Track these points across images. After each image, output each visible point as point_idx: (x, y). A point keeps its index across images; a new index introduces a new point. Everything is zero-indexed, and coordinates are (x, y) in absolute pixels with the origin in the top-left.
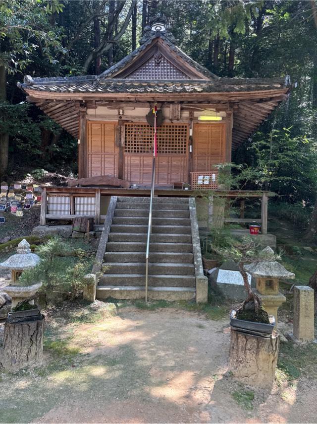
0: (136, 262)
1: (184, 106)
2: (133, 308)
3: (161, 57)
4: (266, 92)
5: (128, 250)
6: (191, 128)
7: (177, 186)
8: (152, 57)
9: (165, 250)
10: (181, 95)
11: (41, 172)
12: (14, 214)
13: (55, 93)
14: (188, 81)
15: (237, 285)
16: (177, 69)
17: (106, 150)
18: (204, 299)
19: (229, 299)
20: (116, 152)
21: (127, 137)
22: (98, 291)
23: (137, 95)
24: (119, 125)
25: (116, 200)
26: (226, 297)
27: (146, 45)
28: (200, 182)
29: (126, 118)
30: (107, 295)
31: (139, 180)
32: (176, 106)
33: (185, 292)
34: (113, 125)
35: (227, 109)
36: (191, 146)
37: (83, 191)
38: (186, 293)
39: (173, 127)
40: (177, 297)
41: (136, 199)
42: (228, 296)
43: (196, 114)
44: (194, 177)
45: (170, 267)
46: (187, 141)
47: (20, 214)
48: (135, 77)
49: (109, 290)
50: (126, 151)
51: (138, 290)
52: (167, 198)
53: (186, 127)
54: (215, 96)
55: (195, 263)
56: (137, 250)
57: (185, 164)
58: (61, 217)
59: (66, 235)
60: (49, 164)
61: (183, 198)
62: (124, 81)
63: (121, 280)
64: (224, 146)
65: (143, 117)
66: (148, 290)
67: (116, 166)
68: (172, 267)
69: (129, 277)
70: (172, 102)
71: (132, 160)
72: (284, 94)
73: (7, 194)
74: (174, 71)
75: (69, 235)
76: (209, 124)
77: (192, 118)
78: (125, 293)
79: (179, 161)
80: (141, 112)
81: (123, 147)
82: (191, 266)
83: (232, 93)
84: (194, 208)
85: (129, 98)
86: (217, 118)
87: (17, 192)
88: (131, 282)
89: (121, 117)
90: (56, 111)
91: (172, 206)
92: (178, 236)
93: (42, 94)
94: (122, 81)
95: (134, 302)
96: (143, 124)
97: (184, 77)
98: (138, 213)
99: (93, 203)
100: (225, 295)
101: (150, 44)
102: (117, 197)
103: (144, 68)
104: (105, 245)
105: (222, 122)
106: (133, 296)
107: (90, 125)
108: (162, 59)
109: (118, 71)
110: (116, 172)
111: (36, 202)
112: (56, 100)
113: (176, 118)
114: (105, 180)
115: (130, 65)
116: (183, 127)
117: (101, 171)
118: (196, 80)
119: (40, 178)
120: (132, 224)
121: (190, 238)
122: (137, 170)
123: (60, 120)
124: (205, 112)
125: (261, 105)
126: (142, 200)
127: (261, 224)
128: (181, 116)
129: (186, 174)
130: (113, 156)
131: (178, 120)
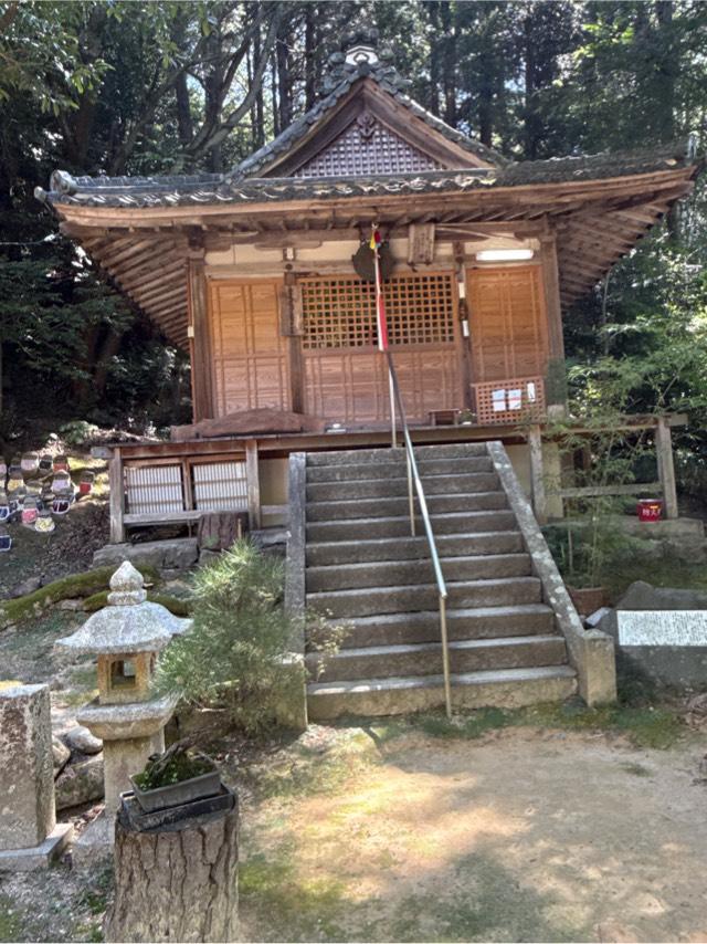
0: (394, 613)
1: (443, 229)
2: (418, 739)
3: (373, 124)
4: (644, 179)
5: (365, 584)
6: (460, 281)
7: (444, 418)
8: (352, 124)
9: (462, 576)
10: (444, 198)
11: (81, 427)
12: (30, 527)
13: (132, 210)
14: (441, 173)
15: (679, 647)
16: (414, 149)
17: (259, 347)
18: (609, 694)
19: (668, 687)
20: (283, 349)
21: (308, 312)
22: (313, 699)
23: (335, 204)
24: (286, 284)
25: (304, 460)
26: (658, 680)
27: (338, 95)
28: (499, 407)
29: (303, 266)
30: (339, 709)
31: (343, 413)
32: (424, 229)
33: (548, 679)
34: (272, 287)
35: (543, 230)
36: (465, 323)
37: (214, 447)
38: (553, 682)
39: (417, 280)
40: (528, 694)
41: (353, 454)
42: (661, 678)
43: (469, 247)
44: (483, 395)
45: (489, 617)
46: (455, 312)
47: (45, 525)
48: (314, 171)
49: (341, 695)
50: (306, 346)
51: (420, 687)
52: (432, 447)
53: (448, 279)
54: (525, 194)
55: (553, 601)
56: (389, 582)
57: (455, 366)
58: (163, 519)
59: (184, 561)
60: (97, 410)
61: (472, 444)
62: (291, 183)
63: (367, 664)
64: (543, 317)
65: (343, 263)
66: (453, 685)
67: (285, 385)
68: (495, 617)
69: (388, 655)
70: (415, 221)
71: (323, 366)
72: (686, 179)
73: (6, 484)
74: (408, 153)
75: (192, 560)
76: (502, 268)
77: (460, 258)
78: (387, 697)
79: (440, 360)
80: (340, 250)
81: (299, 337)
82: (544, 610)
83: (565, 184)
84: (507, 466)
85: (315, 212)
86: (521, 253)
87: (29, 477)
88: (395, 667)
89: (289, 267)
90: (129, 263)
91: (451, 464)
92: (488, 537)
93: (101, 215)
94: (286, 183)
95: (414, 719)
96: (345, 279)
97: (431, 165)
98: (367, 489)
99: (239, 475)
100: (654, 678)
101: (347, 94)
102: (304, 454)
103: (335, 149)
104: (302, 576)
105: (531, 263)
106: (410, 704)
107: (214, 290)
108: (377, 127)
109: (276, 159)
110: (285, 399)
111: (78, 497)
112: (135, 228)
113: (424, 260)
114: (264, 419)
115: (302, 144)
116: (440, 279)
117: (249, 399)
118: (461, 169)
119: (80, 441)
120: (358, 518)
121: (518, 541)
122: (338, 388)
123: (138, 287)
124: (493, 241)
125: (624, 214)
126: (368, 457)
127: (662, 494)
128: (434, 255)
129: (460, 390)
130: (276, 360)
131: (428, 263)
